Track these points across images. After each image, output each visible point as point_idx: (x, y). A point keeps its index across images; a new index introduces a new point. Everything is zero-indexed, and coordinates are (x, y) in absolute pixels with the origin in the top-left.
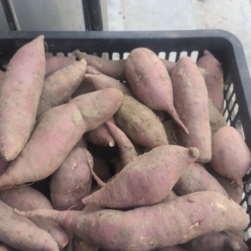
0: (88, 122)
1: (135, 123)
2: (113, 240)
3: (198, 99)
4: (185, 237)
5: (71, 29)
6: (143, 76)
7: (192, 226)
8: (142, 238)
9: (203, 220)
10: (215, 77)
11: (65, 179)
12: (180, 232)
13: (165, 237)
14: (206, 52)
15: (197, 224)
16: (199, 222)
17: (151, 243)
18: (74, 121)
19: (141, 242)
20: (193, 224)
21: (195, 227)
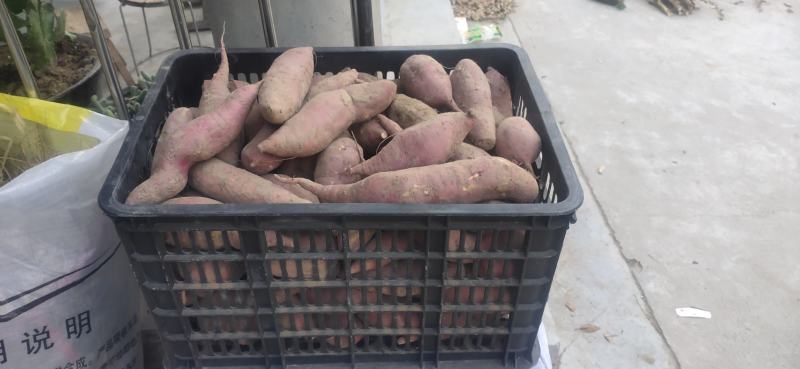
0: (357, 106)
1: (411, 112)
2: (384, 192)
3: (478, 87)
4: (464, 189)
5: (342, 45)
6: (418, 71)
7: (472, 178)
8: (416, 186)
9: (483, 171)
10: (500, 90)
11: (331, 159)
12: (458, 182)
13: (442, 187)
14: (490, 68)
15: (477, 175)
16: (479, 173)
17: (426, 192)
18: (343, 101)
19: (415, 190)
20: (473, 174)
21: (474, 179)
